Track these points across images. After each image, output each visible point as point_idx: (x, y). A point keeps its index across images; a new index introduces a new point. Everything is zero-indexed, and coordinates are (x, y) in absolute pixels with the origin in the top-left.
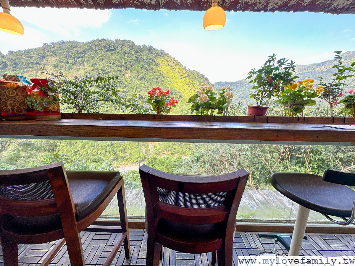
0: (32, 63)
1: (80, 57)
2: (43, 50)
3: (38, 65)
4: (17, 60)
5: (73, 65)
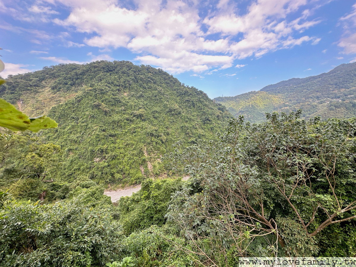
0: (31, 85)
1: (78, 78)
2: (43, 73)
3: (37, 88)
4: (16, 83)
5: (72, 86)
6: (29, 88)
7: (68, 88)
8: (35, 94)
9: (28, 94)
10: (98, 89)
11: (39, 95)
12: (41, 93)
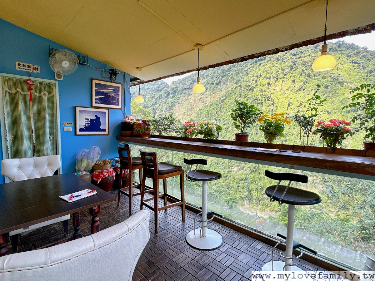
0: (186, 89)
1: (224, 76)
3: (189, 90)
4: (176, 88)
5: (218, 85)
6: (184, 91)
7: (214, 87)
8: (188, 97)
9: (183, 97)
10: (244, 85)
11: (191, 98)
12: (192, 95)
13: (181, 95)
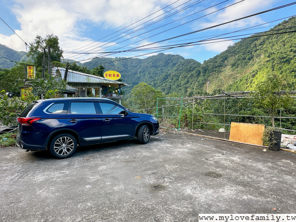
0: (216, 66)
1: (257, 50)
2: (227, 52)
3: (220, 68)
4: (207, 67)
5: (250, 60)
6: (215, 69)
7: (246, 62)
8: (219, 74)
9: (214, 75)
10: (277, 58)
11: (222, 74)
12: (223, 72)
13: (212, 73)
